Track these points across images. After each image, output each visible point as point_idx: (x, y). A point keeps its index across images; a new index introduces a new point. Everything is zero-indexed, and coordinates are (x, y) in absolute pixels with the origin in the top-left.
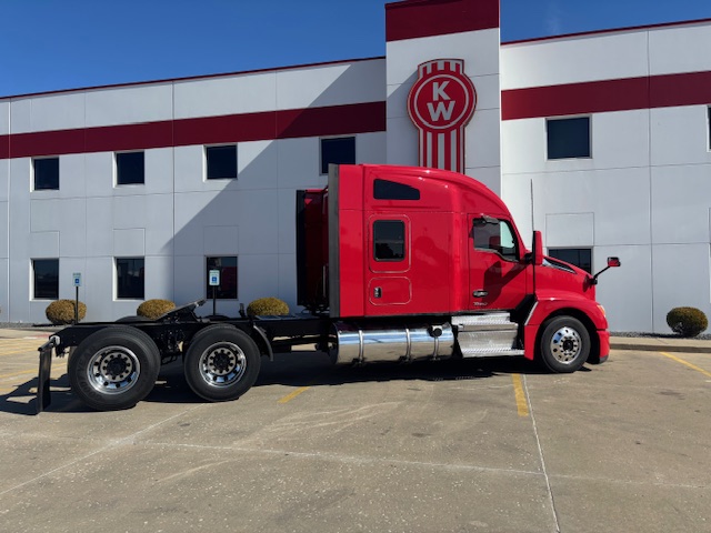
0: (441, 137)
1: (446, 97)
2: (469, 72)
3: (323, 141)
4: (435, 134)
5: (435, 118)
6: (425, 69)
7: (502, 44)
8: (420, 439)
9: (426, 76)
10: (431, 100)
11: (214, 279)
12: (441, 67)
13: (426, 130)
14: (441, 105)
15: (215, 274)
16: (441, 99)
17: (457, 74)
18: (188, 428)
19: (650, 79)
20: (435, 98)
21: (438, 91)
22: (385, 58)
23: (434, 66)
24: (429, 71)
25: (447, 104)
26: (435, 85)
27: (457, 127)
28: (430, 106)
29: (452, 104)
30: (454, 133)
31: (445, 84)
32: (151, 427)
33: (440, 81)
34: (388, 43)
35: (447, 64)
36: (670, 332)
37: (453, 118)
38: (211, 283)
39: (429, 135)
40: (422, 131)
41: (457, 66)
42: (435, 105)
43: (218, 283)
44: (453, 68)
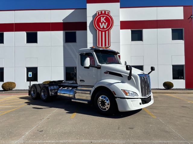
0: (104, 33)
1: (105, 21)
2: (111, 14)
3: (66, 32)
4: (102, 32)
5: (102, 27)
6: (99, 13)
7: (120, 8)
8: (133, 130)
9: (99, 15)
10: (101, 22)
11: (30, 75)
12: (103, 12)
13: (99, 30)
14: (103, 24)
15: (30, 73)
16: (103, 22)
17: (108, 15)
18: (43, 132)
19: (157, 21)
20: (102, 21)
21: (103, 19)
22: (86, 9)
23: (101, 12)
24: (100, 13)
25: (105, 23)
26: (102, 18)
27: (108, 30)
28: (100, 24)
29: (107, 24)
30: (107, 32)
31: (105, 17)
32: (27, 133)
33: (103, 17)
34: (87, 4)
35: (105, 12)
36: (164, 88)
37: (107, 28)
38: (29, 76)
39: (100, 32)
40: (98, 31)
41: (108, 12)
42: (102, 24)
43: (31, 76)
44: (107, 13)
